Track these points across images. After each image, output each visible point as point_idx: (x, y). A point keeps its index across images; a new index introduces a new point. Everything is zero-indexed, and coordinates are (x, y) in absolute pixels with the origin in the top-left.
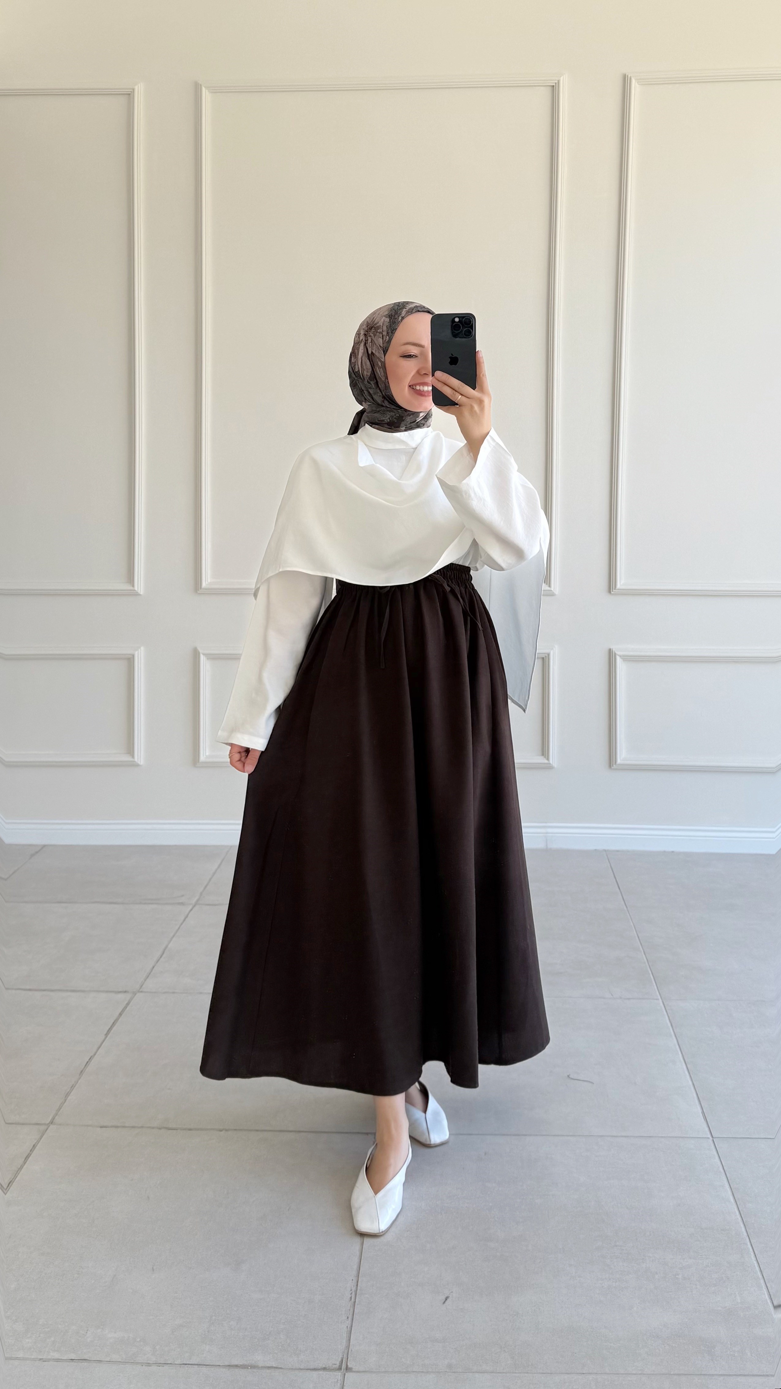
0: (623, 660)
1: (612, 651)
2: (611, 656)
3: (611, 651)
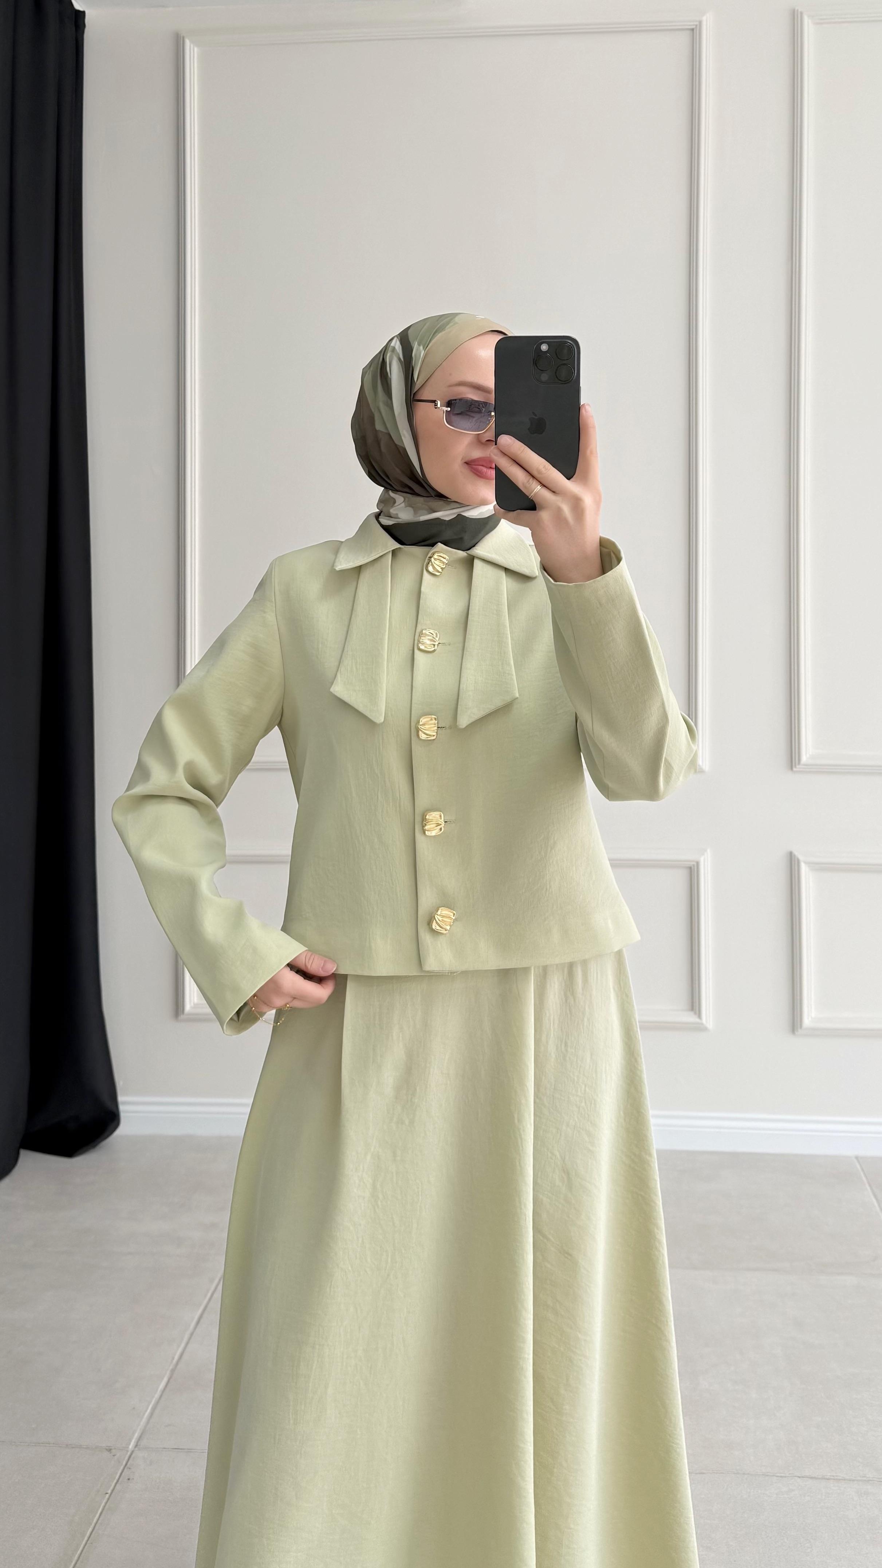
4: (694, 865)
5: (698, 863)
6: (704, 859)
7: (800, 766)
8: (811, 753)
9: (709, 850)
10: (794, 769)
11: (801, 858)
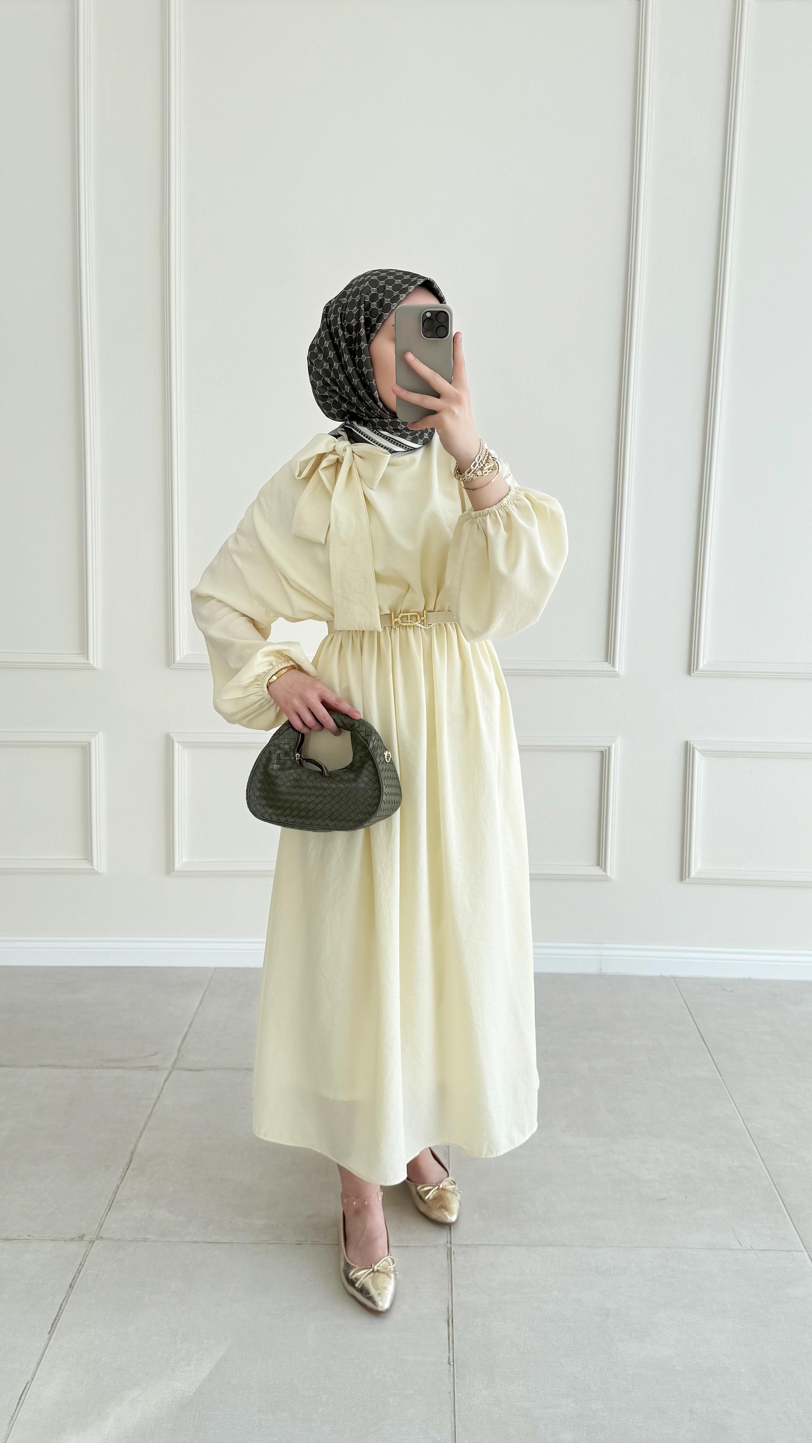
0: (703, 755)
1: (690, 745)
2: (688, 750)
3: (689, 743)
4: (606, 750)
5: (609, 748)
6: (615, 744)
7: (697, 672)
8: (705, 662)
9: (619, 738)
10: (692, 674)
11: (694, 746)
